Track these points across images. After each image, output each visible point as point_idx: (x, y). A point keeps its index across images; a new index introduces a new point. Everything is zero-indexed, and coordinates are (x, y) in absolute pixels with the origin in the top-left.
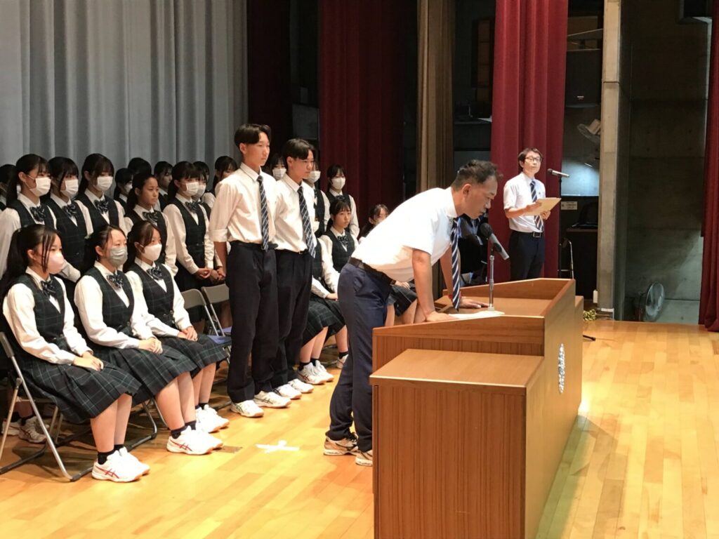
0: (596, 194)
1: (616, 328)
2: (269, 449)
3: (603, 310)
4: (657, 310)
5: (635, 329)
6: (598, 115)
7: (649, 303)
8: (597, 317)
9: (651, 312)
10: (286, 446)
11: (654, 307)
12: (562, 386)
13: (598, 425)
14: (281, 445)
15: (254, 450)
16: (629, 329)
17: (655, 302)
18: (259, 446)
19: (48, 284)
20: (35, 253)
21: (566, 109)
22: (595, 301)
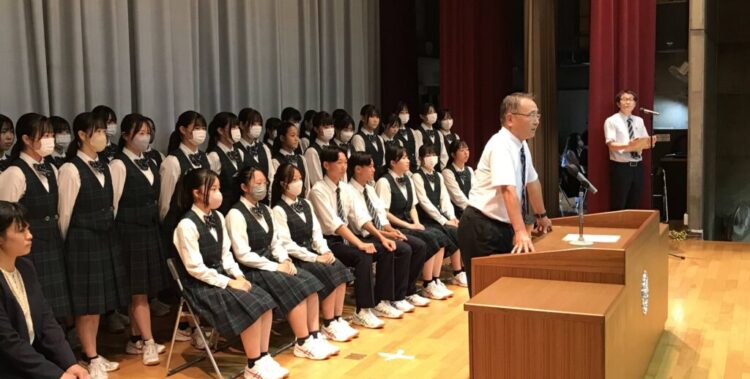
0: (685, 127)
1: (705, 248)
2: (390, 357)
3: (693, 231)
4: (744, 229)
5: (722, 248)
6: (686, 58)
7: (736, 223)
8: (687, 237)
9: (739, 231)
10: (404, 354)
11: (741, 227)
12: (646, 309)
13: (683, 339)
14: (399, 354)
15: (377, 357)
16: (717, 248)
17: (742, 222)
18: (382, 354)
19: (209, 217)
20: (200, 192)
21: (656, 54)
22: (686, 222)
